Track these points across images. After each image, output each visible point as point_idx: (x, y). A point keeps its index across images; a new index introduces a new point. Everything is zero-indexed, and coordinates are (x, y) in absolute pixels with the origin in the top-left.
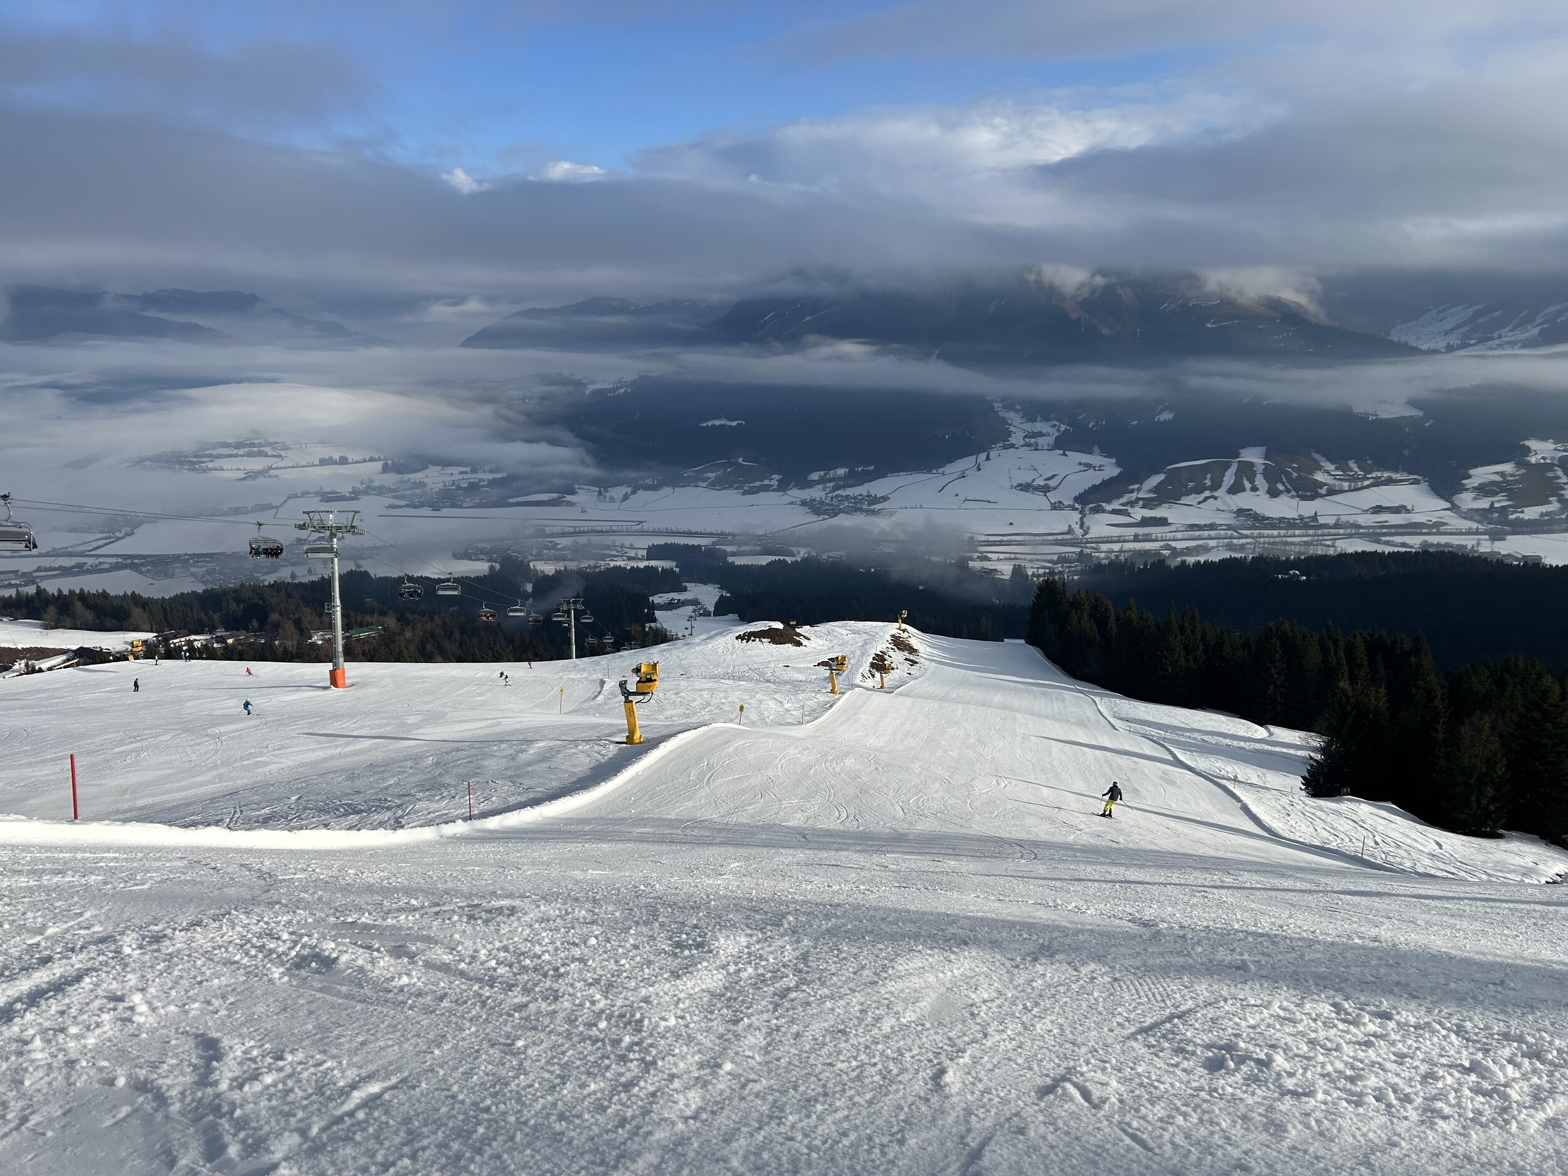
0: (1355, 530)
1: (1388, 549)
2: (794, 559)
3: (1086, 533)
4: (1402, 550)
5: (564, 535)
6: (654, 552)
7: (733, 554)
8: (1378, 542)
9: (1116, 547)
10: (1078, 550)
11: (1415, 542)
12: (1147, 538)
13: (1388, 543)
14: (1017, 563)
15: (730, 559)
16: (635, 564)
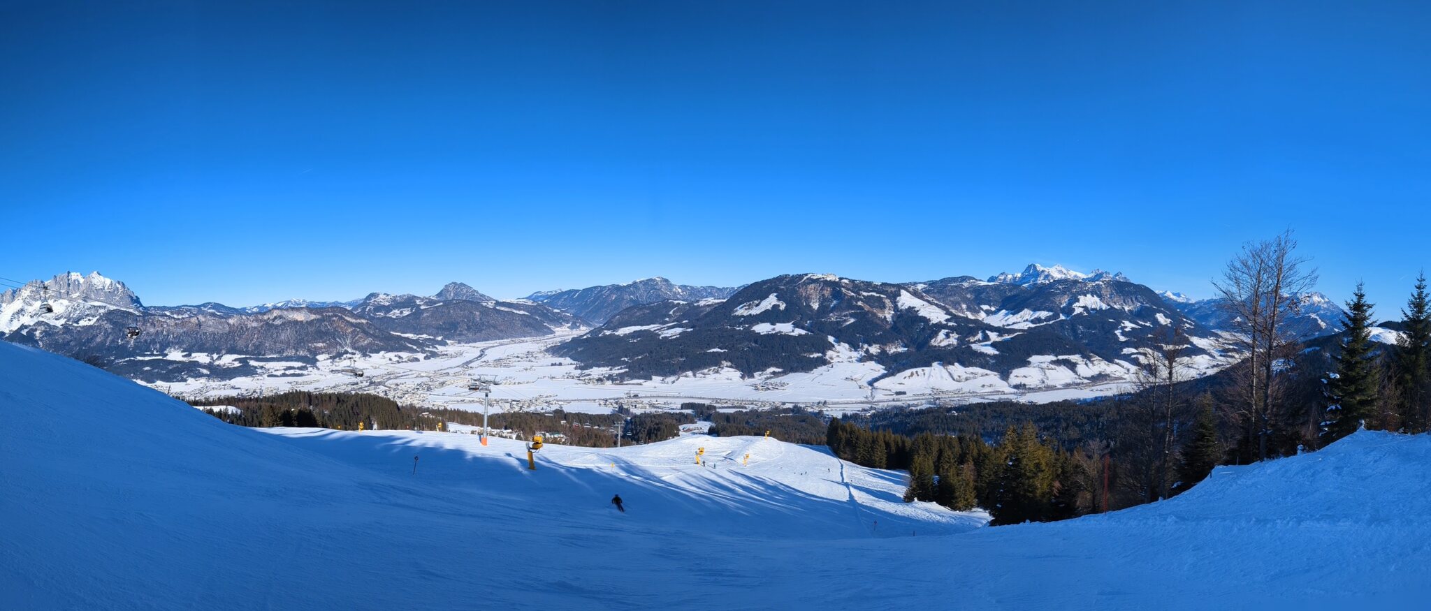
0: (974, 394)
1: (986, 401)
2: (746, 410)
3: (873, 398)
4: (991, 401)
5: (646, 397)
6: (684, 406)
7: (720, 408)
8: (984, 398)
9: (886, 404)
10: (870, 406)
11: (997, 398)
12: (898, 400)
13: (987, 399)
14: (844, 412)
15: (718, 410)
16: (675, 411)
